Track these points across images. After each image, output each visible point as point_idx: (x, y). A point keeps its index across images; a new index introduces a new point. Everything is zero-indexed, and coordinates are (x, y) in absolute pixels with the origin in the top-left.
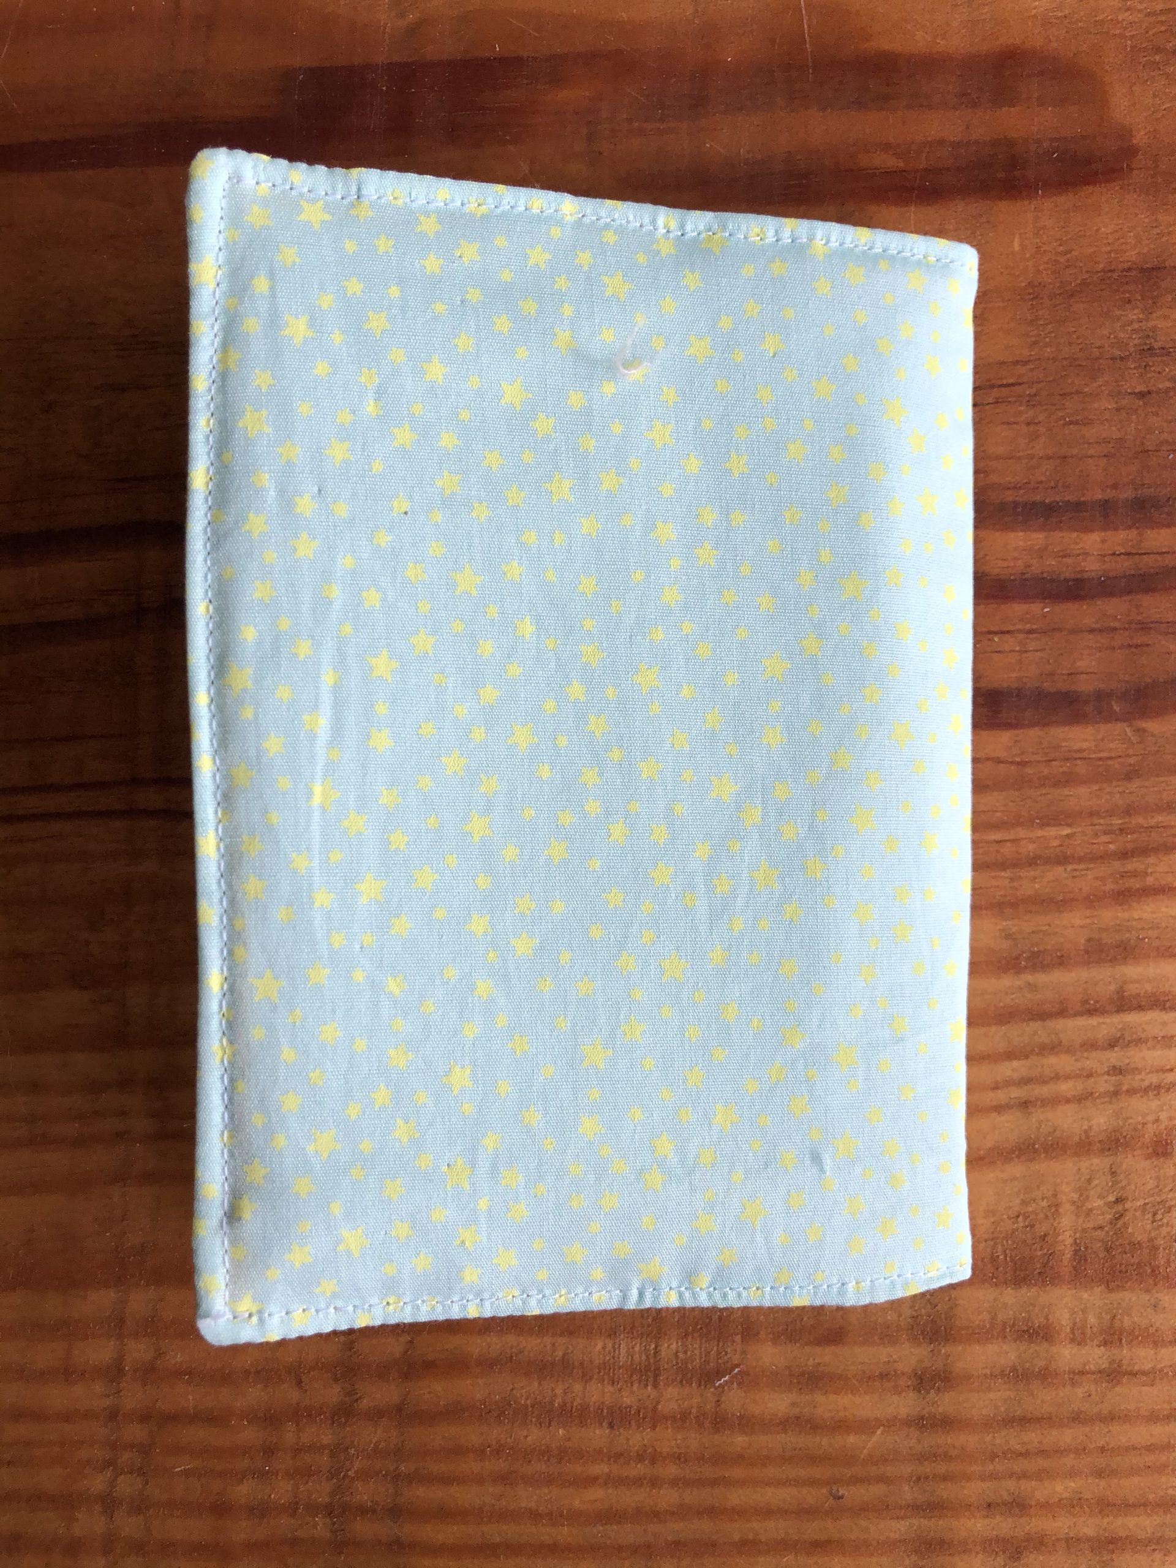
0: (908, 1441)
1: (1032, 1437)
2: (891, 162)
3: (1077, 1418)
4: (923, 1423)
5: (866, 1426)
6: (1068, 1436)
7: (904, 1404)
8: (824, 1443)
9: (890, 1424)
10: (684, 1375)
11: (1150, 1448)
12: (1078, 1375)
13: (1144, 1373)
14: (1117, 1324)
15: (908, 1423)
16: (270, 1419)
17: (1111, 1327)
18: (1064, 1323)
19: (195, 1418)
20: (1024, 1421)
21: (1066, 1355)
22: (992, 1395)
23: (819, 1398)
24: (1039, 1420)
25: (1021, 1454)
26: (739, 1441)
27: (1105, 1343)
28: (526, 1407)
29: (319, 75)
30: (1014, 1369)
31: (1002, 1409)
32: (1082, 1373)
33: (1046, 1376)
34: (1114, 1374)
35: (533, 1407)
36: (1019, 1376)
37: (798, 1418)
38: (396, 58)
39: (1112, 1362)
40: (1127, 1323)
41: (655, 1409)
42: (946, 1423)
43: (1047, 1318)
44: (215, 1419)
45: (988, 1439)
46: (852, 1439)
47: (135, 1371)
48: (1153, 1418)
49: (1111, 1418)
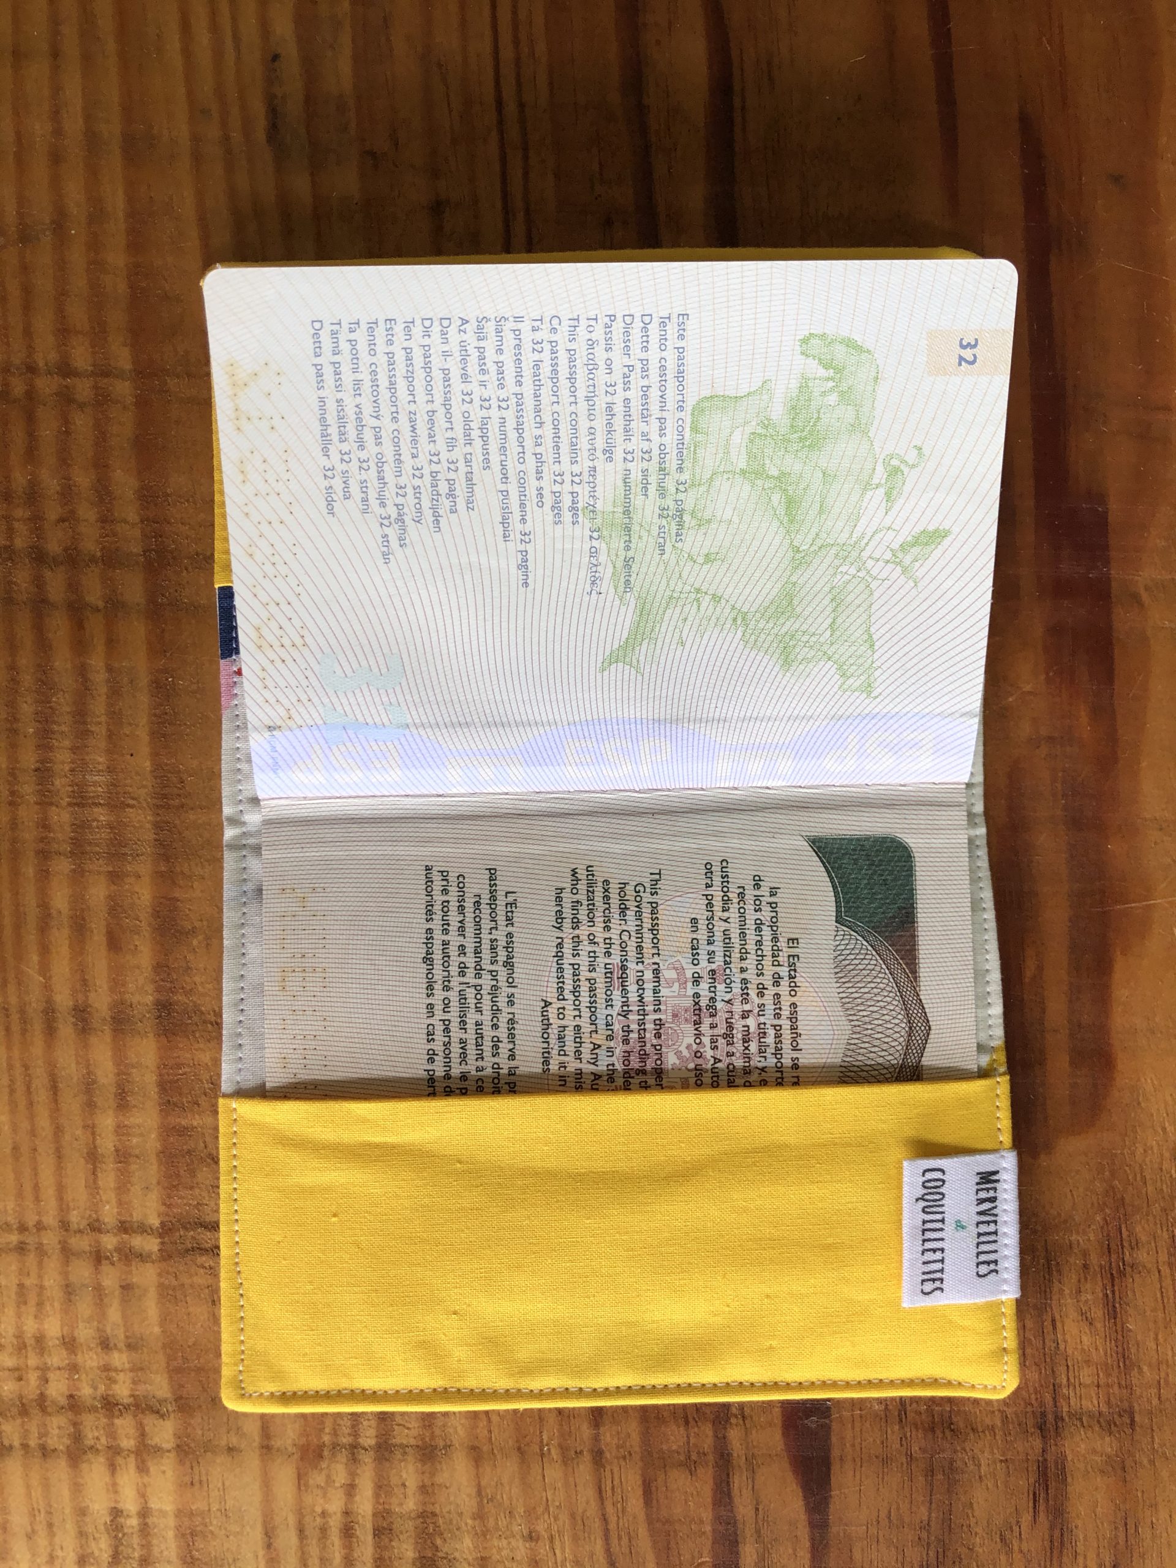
0: (35, 1000)
1: (42, 1096)
2: (1028, 974)
3: (58, 1131)
4: (49, 1013)
5: (44, 969)
6: (44, 1122)
7: (63, 999)
8: (31, 937)
9: (47, 987)
10: (81, 827)
11: (36, 1187)
12: (91, 1129)
13: (95, 1181)
14: (132, 1160)
15: (49, 1001)
16: (33, 495)
17: (130, 1155)
18: (132, 1119)
19: (32, 435)
20: (54, 1089)
21: (107, 1121)
22: (73, 1066)
23: (66, 932)
24: (56, 1101)
25: (28, 1088)
26: (29, 870)
27: (117, 1151)
28: (49, 702)
29: (1102, 522)
30: (94, 1082)
31: (63, 1073)
32: (93, 1133)
33: (90, 1106)
34: (93, 1157)
35: (50, 707)
36: (89, 1086)
37: (49, 915)
38: (1114, 584)
39: (103, 1156)
40: (133, 1167)
41: (52, 804)
42: (50, 1030)
43: (135, 1106)
44: (31, 453)
45: (40, 1062)
46: (35, 958)
47: (66, 387)
48: (61, 1189)
49: (59, 1156)
